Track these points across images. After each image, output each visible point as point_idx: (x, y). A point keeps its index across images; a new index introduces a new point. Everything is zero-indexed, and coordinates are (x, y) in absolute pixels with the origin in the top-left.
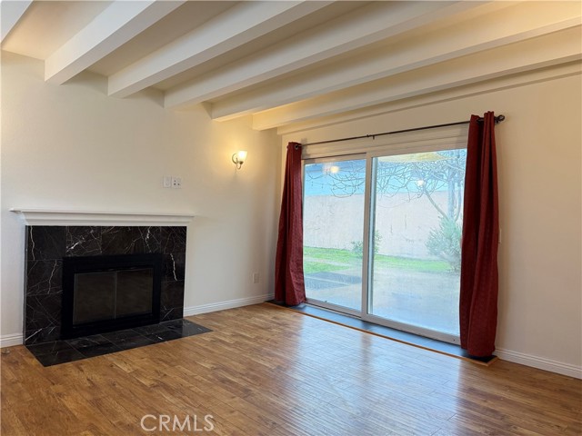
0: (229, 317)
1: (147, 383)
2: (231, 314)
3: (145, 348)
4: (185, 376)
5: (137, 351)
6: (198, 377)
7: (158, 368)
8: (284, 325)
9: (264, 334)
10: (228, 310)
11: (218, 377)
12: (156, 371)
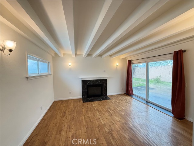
0: (115, 97)
1: (95, 109)
2: (116, 96)
3: (98, 101)
4: (102, 109)
5: (97, 102)
6: (104, 110)
7: (98, 106)
8: (126, 100)
9: (121, 102)
10: (116, 95)
11: (107, 110)
12: (98, 107)
